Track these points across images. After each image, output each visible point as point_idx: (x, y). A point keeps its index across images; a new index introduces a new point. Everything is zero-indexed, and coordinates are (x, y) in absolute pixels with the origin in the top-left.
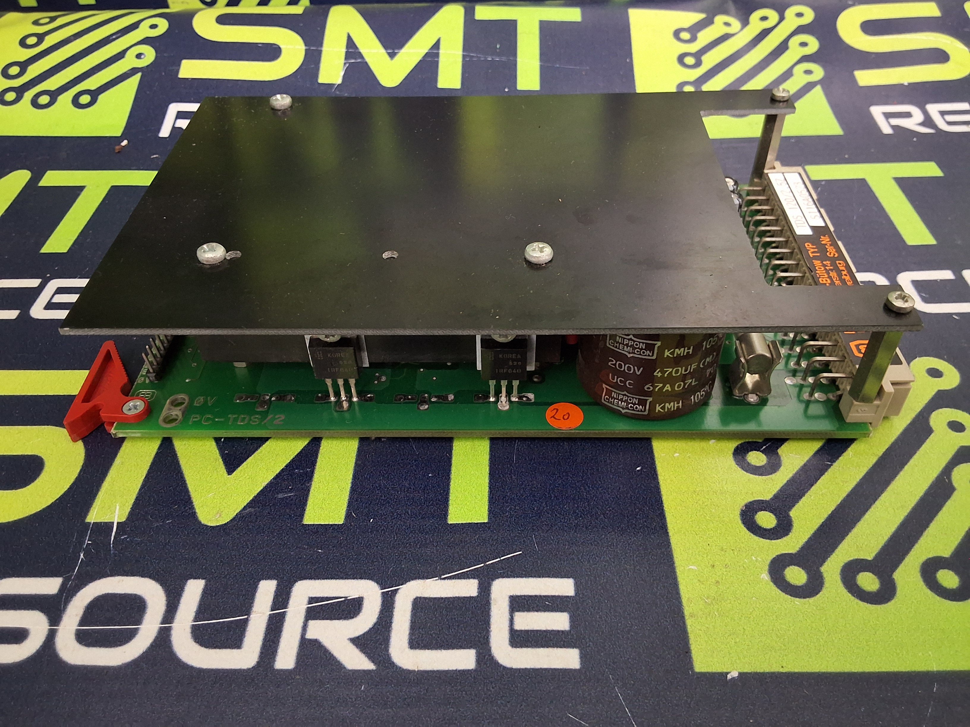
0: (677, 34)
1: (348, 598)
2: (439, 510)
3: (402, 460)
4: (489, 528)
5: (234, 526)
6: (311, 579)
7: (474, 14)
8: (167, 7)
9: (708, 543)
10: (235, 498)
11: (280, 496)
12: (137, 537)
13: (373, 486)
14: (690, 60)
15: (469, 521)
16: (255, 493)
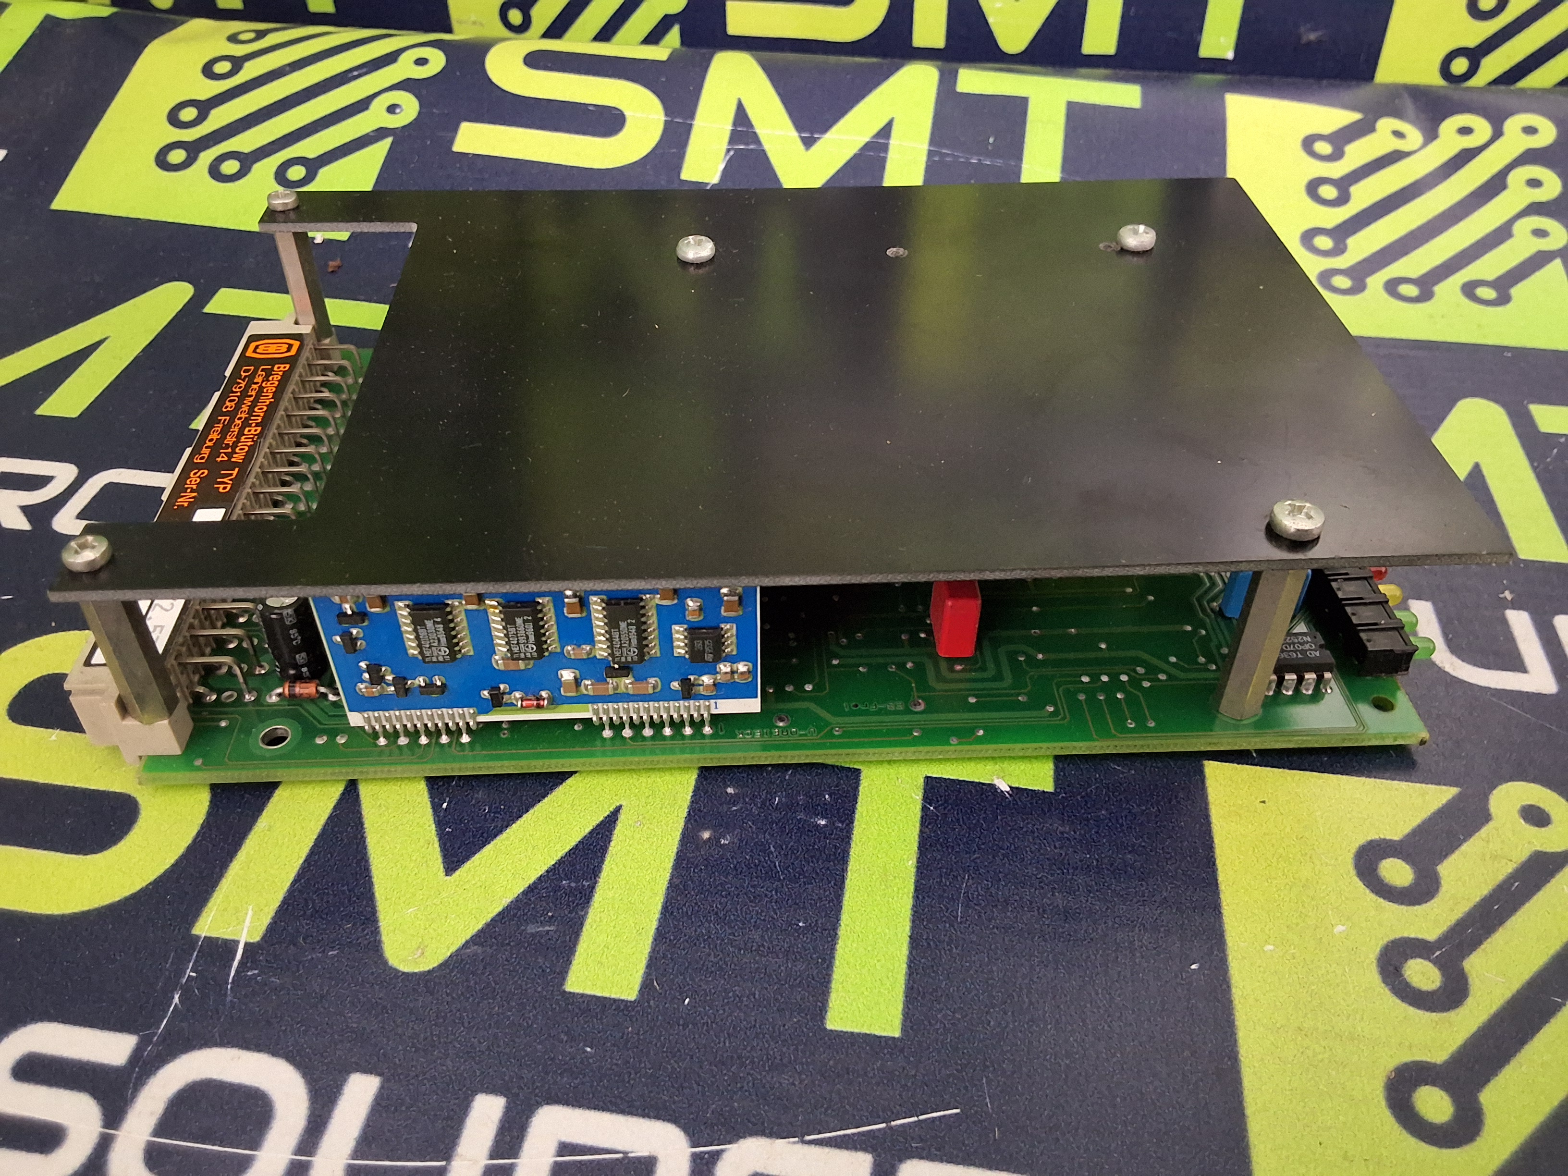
0: (1308, 143)
1: (630, 1155)
2: (811, 998)
3: (753, 886)
4: (902, 1051)
5: (445, 977)
6: (568, 1105)
7: (955, 82)
8: (449, 30)
9: (1320, 1139)
10: (453, 923)
11: (531, 929)
12: (274, 975)
13: (696, 931)
14: (1329, 192)
15: (865, 1030)
16: (488, 917)
